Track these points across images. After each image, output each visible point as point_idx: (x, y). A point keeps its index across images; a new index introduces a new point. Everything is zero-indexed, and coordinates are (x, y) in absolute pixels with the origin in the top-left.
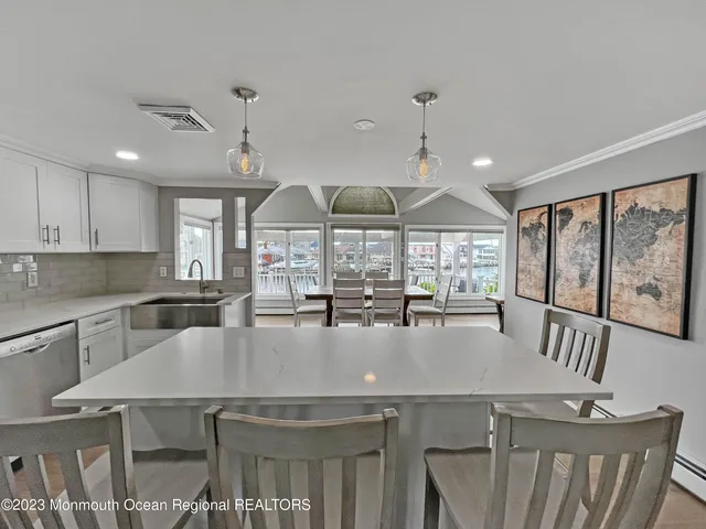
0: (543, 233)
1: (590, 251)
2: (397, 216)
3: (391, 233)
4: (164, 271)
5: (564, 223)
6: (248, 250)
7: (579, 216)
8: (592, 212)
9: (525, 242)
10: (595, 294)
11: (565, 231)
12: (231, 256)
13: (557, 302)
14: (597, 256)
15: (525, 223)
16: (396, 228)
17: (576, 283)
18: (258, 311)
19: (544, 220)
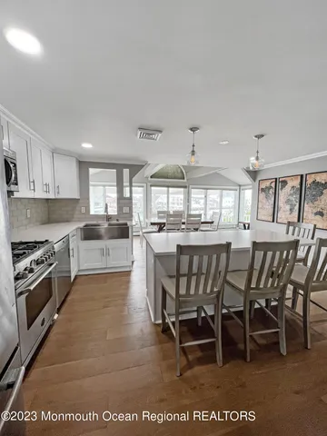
0: (272, 191)
1: (295, 199)
2: (185, 180)
3: (182, 189)
4: (83, 210)
5: (283, 187)
6: (130, 198)
7: (290, 184)
8: (296, 183)
9: (262, 195)
10: (297, 216)
11: (284, 190)
12: (121, 201)
13: (279, 221)
14: (298, 201)
15: (263, 186)
16: (185, 187)
17: (289, 212)
18: (134, 234)
19: (273, 185)
